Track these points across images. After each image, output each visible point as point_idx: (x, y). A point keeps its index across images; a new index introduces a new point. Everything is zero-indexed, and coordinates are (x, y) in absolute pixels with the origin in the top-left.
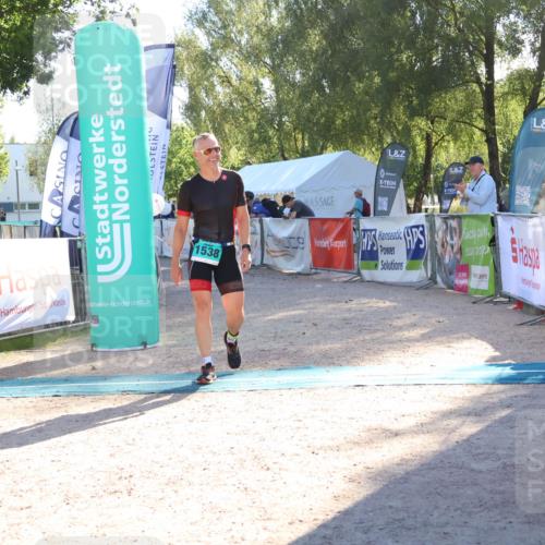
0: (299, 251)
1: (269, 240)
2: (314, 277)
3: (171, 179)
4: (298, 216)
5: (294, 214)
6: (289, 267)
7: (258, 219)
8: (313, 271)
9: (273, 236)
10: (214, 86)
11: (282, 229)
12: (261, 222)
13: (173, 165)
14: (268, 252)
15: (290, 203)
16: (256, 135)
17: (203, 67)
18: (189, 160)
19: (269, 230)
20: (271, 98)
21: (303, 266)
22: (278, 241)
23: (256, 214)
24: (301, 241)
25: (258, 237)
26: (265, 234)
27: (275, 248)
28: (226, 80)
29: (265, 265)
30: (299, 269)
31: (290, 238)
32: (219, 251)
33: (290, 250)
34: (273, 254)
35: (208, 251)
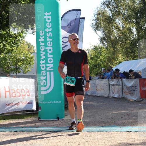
0: (136, 92)
1: (124, 88)
3: (97, 67)
4: (135, 78)
5: (134, 77)
6: (132, 98)
7: (121, 79)
8: (141, 100)
9: (126, 86)
10: (113, 30)
12: (122, 80)
13: (98, 62)
14: (124, 93)
15: (132, 73)
16: (129, 50)
17: (108, 23)
18: (104, 60)
19: (125, 84)
20: (135, 35)
21: (137, 98)
22: (128, 88)
23: (120, 77)
24: (136, 88)
25: (121, 87)
26: (123, 85)
27: (127, 91)
28: (118, 28)
29: (123, 98)
30: (135, 99)
31: (132, 86)
32: (74, 81)
33: (132, 91)
34: (126, 93)
35: (70, 81)
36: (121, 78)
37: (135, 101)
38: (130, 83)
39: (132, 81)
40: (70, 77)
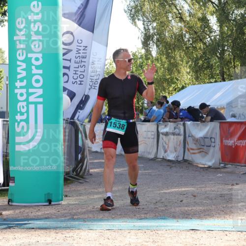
0: (212, 149)
1: (189, 140)
2: (222, 170)
4: (212, 120)
5: (209, 118)
6: (204, 162)
7: (182, 123)
8: (222, 165)
9: (192, 136)
11: (199, 130)
12: (184, 125)
14: (188, 150)
19: (190, 132)
21: (213, 161)
22: (196, 141)
24: (213, 140)
25: (182, 138)
26: (187, 136)
27: (194, 147)
29: (185, 161)
30: (210, 164)
31: (204, 138)
32: (124, 125)
33: (205, 147)
34: (191, 151)
35: (118, 125)
36: (182, 119)
37: (209, 167)
38: (201, 130)
39: (206, 126)
40: (118, 120)
